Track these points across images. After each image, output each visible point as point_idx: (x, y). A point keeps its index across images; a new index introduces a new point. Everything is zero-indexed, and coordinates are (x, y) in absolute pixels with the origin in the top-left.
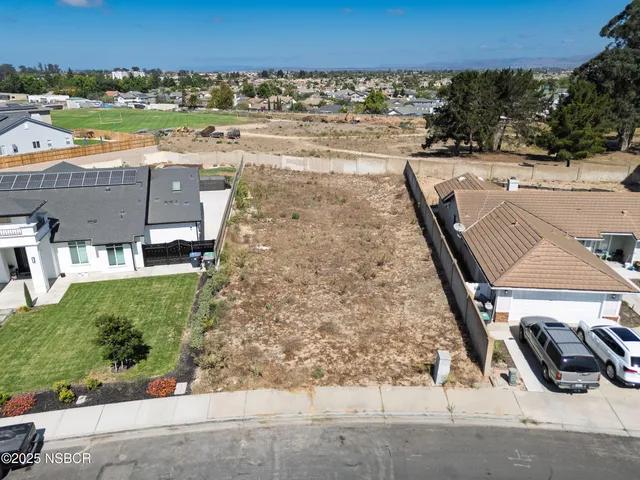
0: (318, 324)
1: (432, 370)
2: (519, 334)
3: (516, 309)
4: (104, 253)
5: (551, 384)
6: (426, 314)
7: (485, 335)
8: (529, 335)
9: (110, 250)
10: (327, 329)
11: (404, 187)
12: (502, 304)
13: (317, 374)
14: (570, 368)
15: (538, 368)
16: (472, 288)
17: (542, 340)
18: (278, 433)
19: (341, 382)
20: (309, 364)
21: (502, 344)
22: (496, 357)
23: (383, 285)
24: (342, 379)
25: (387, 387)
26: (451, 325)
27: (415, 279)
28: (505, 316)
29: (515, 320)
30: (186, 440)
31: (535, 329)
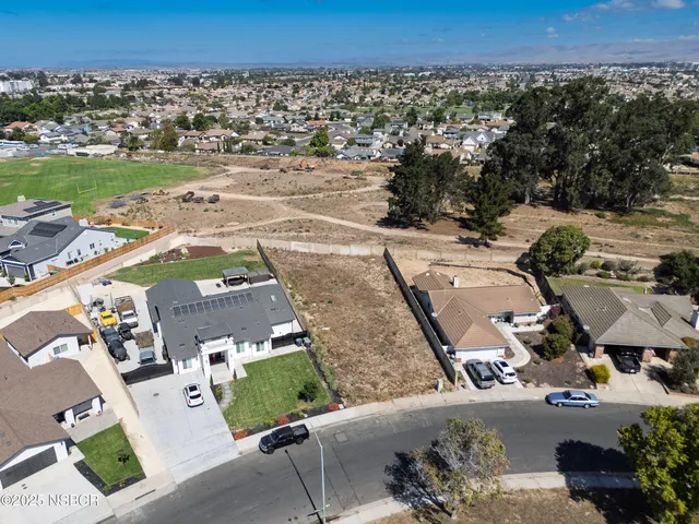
0: (379, 372)
1: (436, 388)
2: (466, 367)
3: (464, 356)
4: (254, 346)
5: (478, 387)
6: (426, 361)
7: (452, 368)
8: (470, 367)
9: (258, 344)
10: (385, 374)
11: (387, 268)
12: (458, 355)
13: (391, 394)
14: (484, 380)
15: (474, 381)
16: (445, 348)
17: (475, 370)
18: (387, 417)
19: (402, 396)
20: (386, 390)
21: (460, 372)
22: (459, 378)
23: (400, 347)
24: (401, 395)
25: (420, 396)
26: (438, 366)
27: (415, 342)
28: (460, 360)
29: (464, 361)
30: (356, 423)
31: (472, 365)
